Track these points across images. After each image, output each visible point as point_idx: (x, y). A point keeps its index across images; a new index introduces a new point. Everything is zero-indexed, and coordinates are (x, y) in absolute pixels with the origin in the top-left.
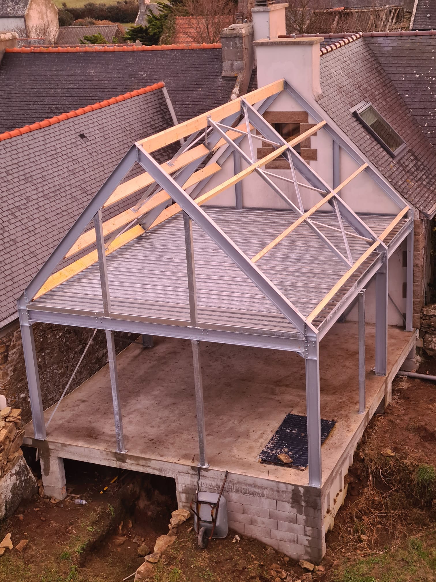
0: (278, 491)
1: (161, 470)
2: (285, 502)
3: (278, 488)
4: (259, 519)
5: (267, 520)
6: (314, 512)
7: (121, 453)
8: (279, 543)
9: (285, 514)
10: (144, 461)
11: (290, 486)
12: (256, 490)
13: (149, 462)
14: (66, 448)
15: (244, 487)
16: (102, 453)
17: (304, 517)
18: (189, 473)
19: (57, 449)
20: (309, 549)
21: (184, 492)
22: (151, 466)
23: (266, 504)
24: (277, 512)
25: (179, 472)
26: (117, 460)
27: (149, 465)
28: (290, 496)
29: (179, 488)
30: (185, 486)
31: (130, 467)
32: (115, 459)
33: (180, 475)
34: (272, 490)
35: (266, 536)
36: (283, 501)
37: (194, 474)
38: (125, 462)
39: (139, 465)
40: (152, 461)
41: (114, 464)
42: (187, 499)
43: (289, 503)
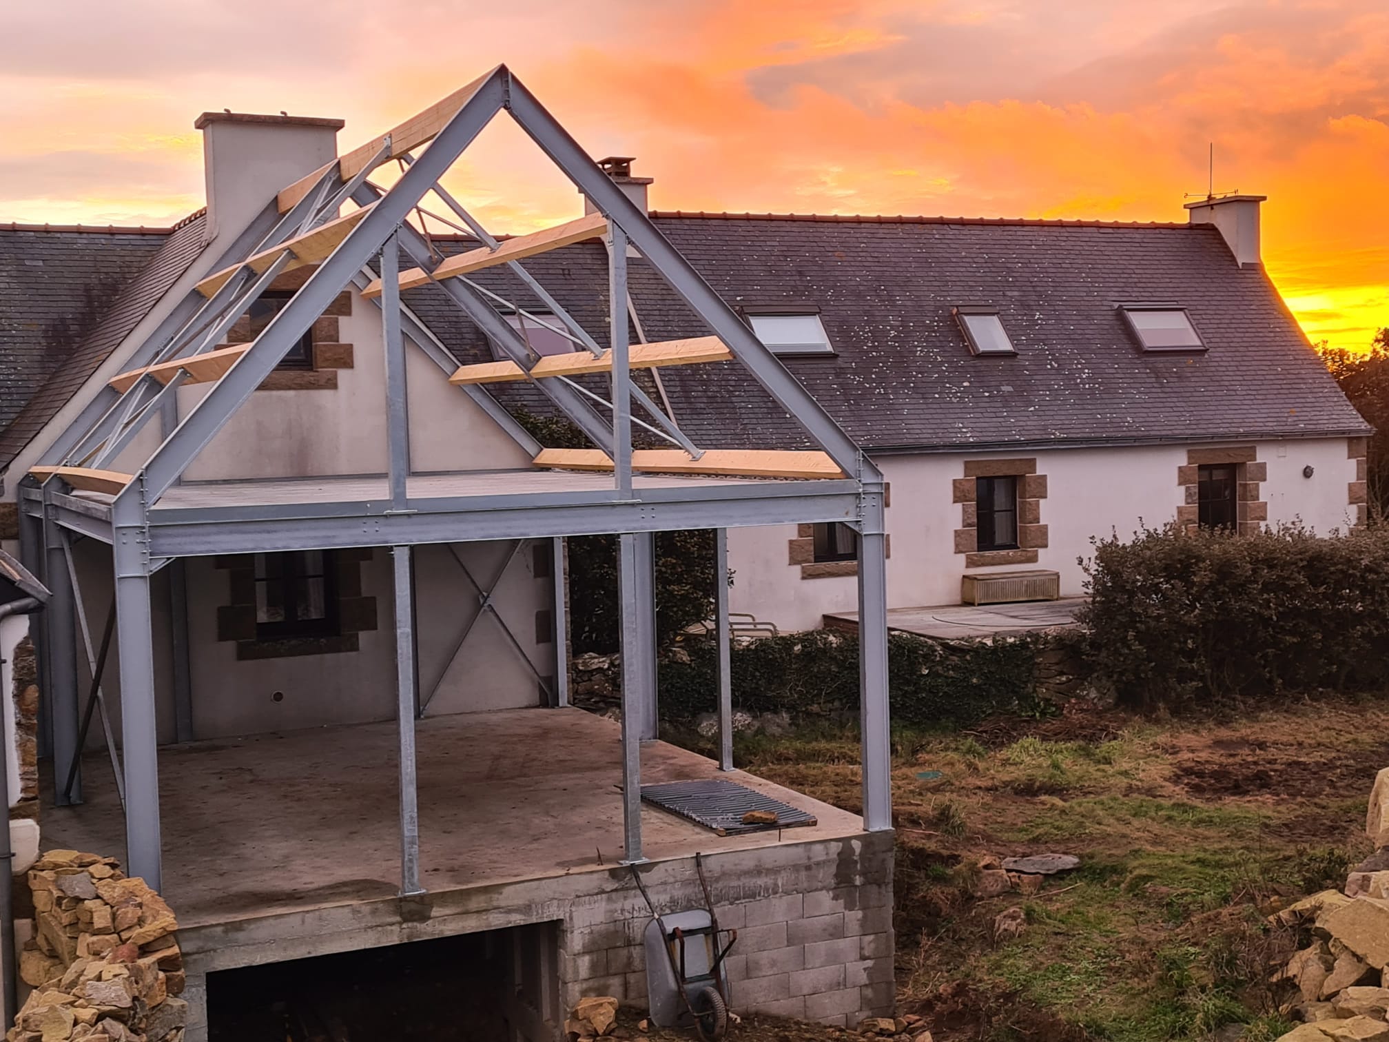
0: (808, 868)
1: (529, 906)
2: (821, 890)
3: (809, 858)
4: (764, 957)
5: (783, 953)
6: (880, 893)
7: (415, 896)
8: (809, 1003)
9: (819, 923)
10: (482, 898)
11: (833, 843)
12: (761, 881)
13: (495, 896)
14: (241, 936)
15: (734, 883)
16: (359, 912)
17: (860, 914)
18: (603, 892)
19: (210, 945)
20: (869, 992)
21: (587, 951)
22: (503, 904)
23: (780, 910)
24: (805, 921)
25: (578, 897)
26: (405, 920)
27: (495, 904)
28: (833, 869)
29: (576, 940)
30: (592, 932)
31: (442, 927)
32: (398, 919)
33: (579, 904)
34: (796, 868)
35: (779, 997)
36: (816, 890)
37: (616, 890)
38: (429, 918)
39: (467, 912)
40: (507, 891)
41: (393, 937)
42: (593, 967)
43: (828, 890)
